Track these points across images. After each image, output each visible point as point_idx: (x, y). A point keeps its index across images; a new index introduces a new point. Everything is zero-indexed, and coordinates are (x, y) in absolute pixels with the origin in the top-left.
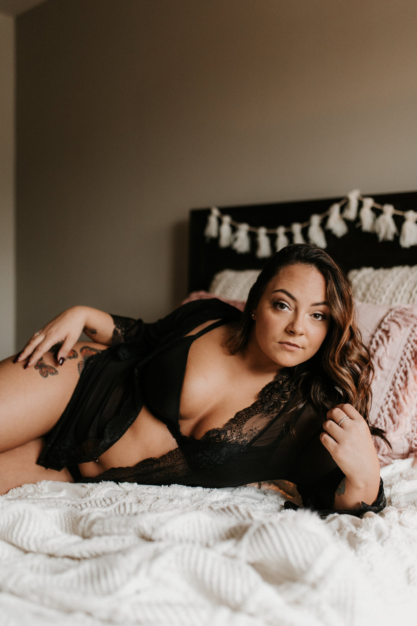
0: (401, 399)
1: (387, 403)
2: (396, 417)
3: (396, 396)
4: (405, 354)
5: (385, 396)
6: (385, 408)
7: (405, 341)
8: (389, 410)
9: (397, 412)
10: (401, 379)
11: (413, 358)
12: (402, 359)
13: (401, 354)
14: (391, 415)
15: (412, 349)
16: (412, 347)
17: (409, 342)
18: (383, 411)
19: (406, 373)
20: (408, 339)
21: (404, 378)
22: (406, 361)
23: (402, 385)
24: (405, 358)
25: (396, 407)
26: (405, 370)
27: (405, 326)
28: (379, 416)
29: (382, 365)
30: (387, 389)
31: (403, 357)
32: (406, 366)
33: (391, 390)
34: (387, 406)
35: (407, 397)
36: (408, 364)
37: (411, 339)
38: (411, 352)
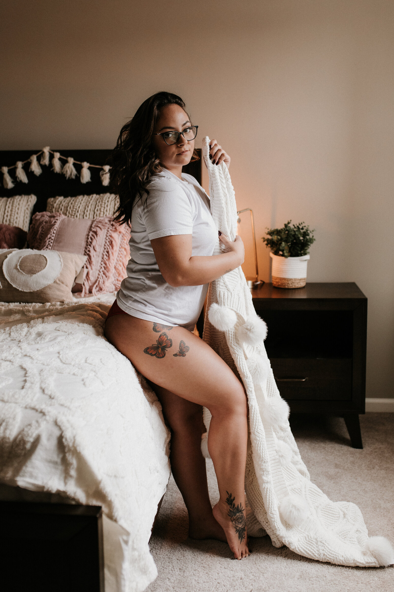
0: (108, 265)
1: (101, 268)
2: (107, 274)
3: (106, 264)
4: (106, 243)
5: (99, 264)
6: (101, 270)
7: (105, 236)
8: (103, 271)
9: (107, 271)
10: (106, 255)
11: (110, 244)
12: (105, 245)
13: (104, 243)
14: (104, 274)
15: (109, 240)
16: (109, 239)
17: (107, 236)
18: (100, 272)
19: (108, 252)
20: (106, 235)
21: (107, 255)
22: (107, 246)
23: (107, 258)
24: (106, 245)
25: (106, 269)
26: (107, 250)
27: (103, 229)
28: (99, 275)
29: (96, 249)
30: (100, 261)
31: (105, 244)
32: (107, 249)
33: (102, 261)
34: (102, 269)
35: (110, 264)
36: (108, 248)
37: (108, 235)
38: (109, 242)
